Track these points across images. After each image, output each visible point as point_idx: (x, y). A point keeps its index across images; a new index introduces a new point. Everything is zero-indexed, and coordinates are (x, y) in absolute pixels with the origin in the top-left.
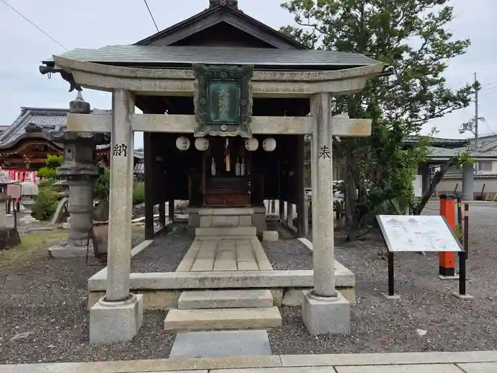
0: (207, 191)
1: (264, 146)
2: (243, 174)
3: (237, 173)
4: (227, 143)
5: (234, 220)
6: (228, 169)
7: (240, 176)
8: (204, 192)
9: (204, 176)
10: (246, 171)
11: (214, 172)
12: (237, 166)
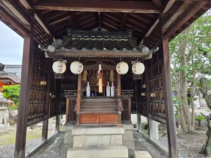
0: (81, 111)
1: (133, 70)
2: (112, 95)
3: (108, 94)
4: (100, 69)
5: (105, 140)
6: (101, 91)
7: (110, 97)
8: (78, 113)
9: (79, 96)
10: (115, 93)
11: (88, 94)
12: (108, 88)
